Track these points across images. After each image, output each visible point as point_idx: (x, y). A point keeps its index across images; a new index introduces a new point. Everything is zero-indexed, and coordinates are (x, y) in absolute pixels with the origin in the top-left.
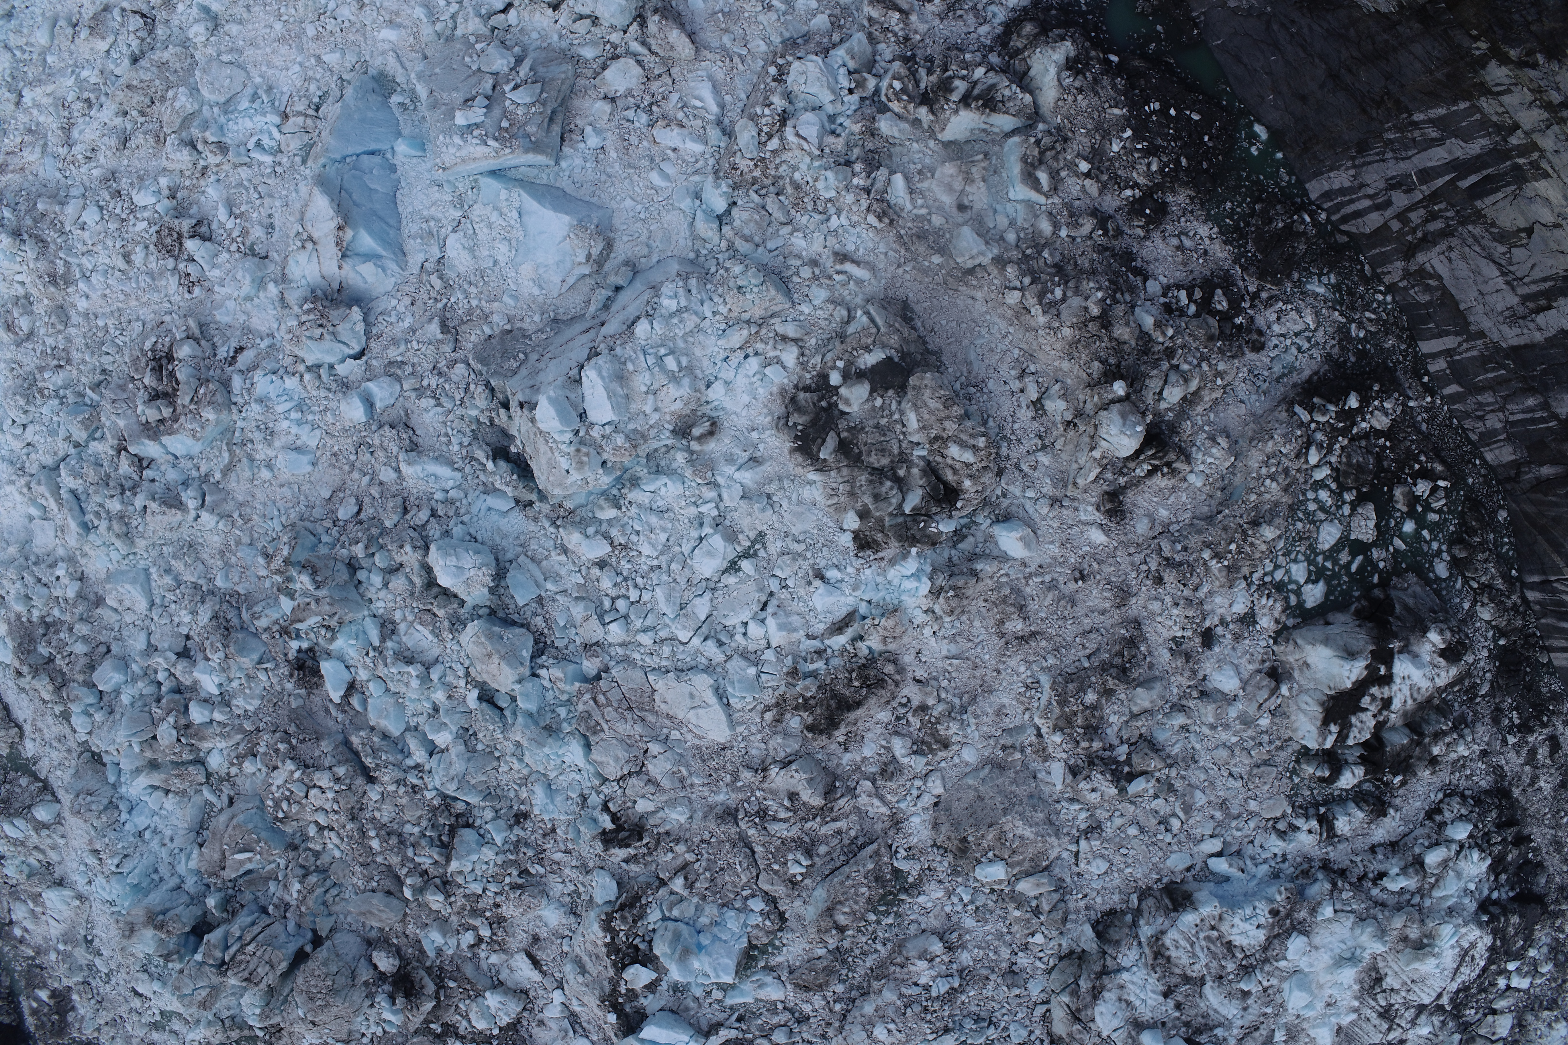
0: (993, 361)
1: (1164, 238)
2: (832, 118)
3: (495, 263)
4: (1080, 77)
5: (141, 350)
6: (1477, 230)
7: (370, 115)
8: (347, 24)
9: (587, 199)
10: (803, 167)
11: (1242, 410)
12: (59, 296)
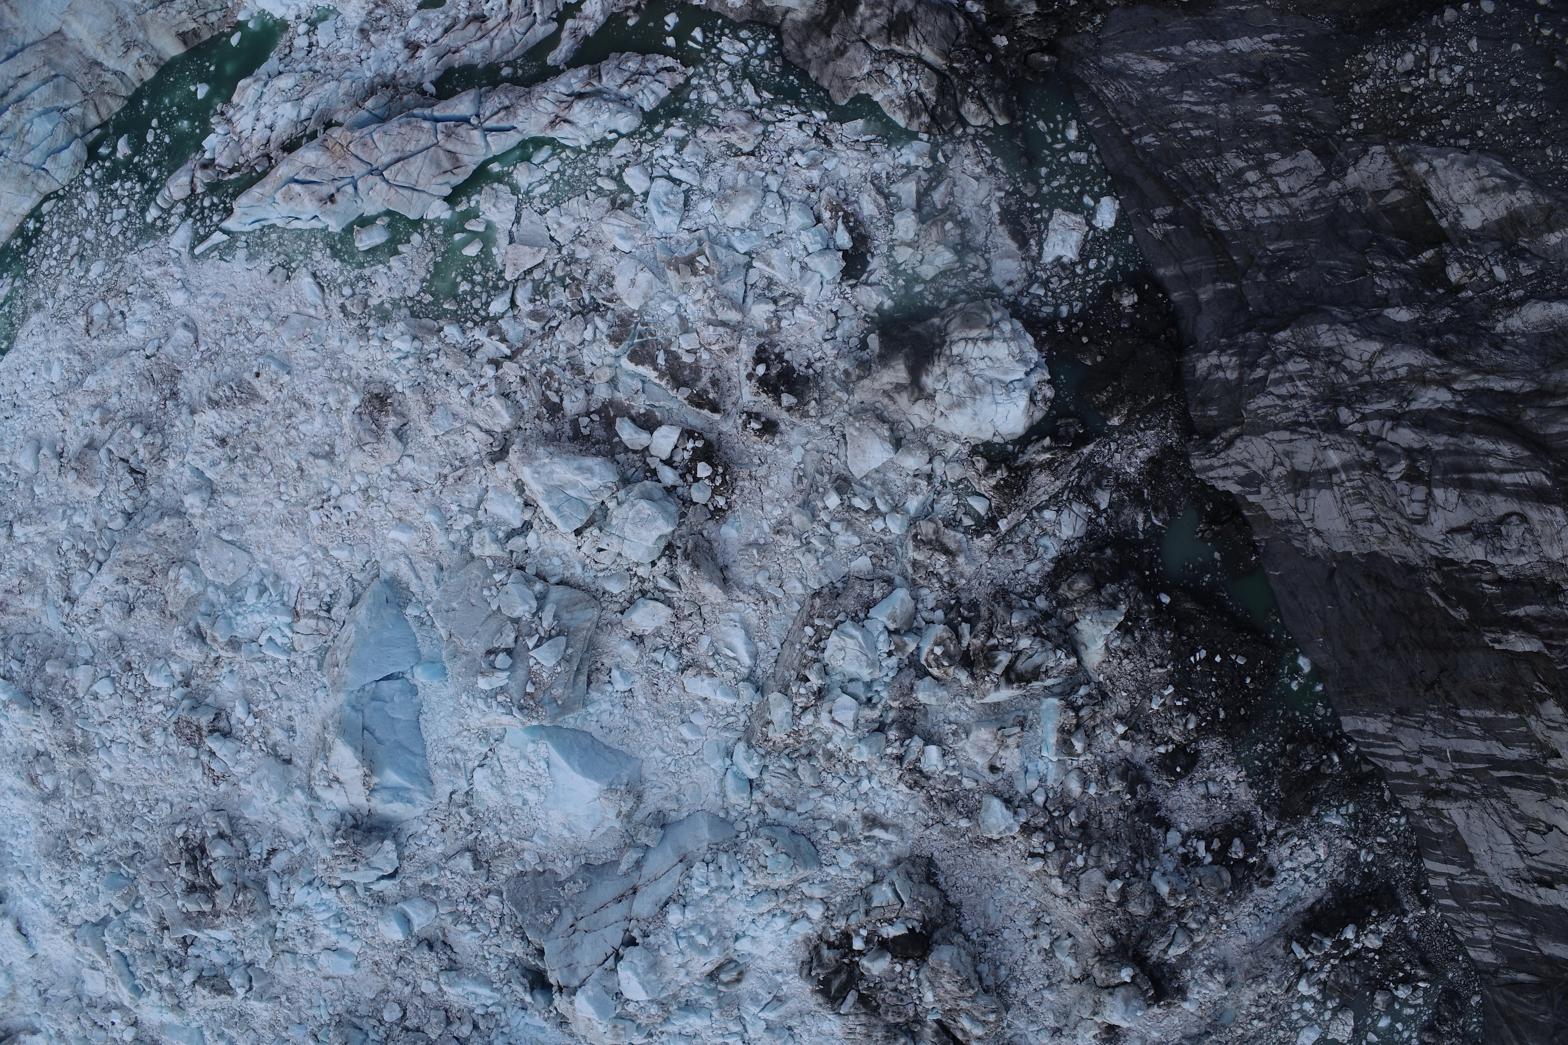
0: (1010, 913)
1: (1191, 786)
2: (869, 685)
3: (525, 802)
4: (1128, 639)
5: (173, 835)
6: (1500, 806)
7: (386, 634)
8: (353, 516)
9: (616, 746)
10: (836, 739)
11: (1243, 940)
12: (80, 763)
